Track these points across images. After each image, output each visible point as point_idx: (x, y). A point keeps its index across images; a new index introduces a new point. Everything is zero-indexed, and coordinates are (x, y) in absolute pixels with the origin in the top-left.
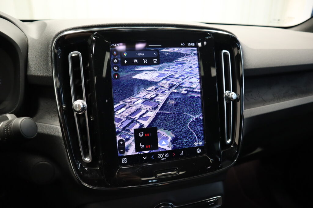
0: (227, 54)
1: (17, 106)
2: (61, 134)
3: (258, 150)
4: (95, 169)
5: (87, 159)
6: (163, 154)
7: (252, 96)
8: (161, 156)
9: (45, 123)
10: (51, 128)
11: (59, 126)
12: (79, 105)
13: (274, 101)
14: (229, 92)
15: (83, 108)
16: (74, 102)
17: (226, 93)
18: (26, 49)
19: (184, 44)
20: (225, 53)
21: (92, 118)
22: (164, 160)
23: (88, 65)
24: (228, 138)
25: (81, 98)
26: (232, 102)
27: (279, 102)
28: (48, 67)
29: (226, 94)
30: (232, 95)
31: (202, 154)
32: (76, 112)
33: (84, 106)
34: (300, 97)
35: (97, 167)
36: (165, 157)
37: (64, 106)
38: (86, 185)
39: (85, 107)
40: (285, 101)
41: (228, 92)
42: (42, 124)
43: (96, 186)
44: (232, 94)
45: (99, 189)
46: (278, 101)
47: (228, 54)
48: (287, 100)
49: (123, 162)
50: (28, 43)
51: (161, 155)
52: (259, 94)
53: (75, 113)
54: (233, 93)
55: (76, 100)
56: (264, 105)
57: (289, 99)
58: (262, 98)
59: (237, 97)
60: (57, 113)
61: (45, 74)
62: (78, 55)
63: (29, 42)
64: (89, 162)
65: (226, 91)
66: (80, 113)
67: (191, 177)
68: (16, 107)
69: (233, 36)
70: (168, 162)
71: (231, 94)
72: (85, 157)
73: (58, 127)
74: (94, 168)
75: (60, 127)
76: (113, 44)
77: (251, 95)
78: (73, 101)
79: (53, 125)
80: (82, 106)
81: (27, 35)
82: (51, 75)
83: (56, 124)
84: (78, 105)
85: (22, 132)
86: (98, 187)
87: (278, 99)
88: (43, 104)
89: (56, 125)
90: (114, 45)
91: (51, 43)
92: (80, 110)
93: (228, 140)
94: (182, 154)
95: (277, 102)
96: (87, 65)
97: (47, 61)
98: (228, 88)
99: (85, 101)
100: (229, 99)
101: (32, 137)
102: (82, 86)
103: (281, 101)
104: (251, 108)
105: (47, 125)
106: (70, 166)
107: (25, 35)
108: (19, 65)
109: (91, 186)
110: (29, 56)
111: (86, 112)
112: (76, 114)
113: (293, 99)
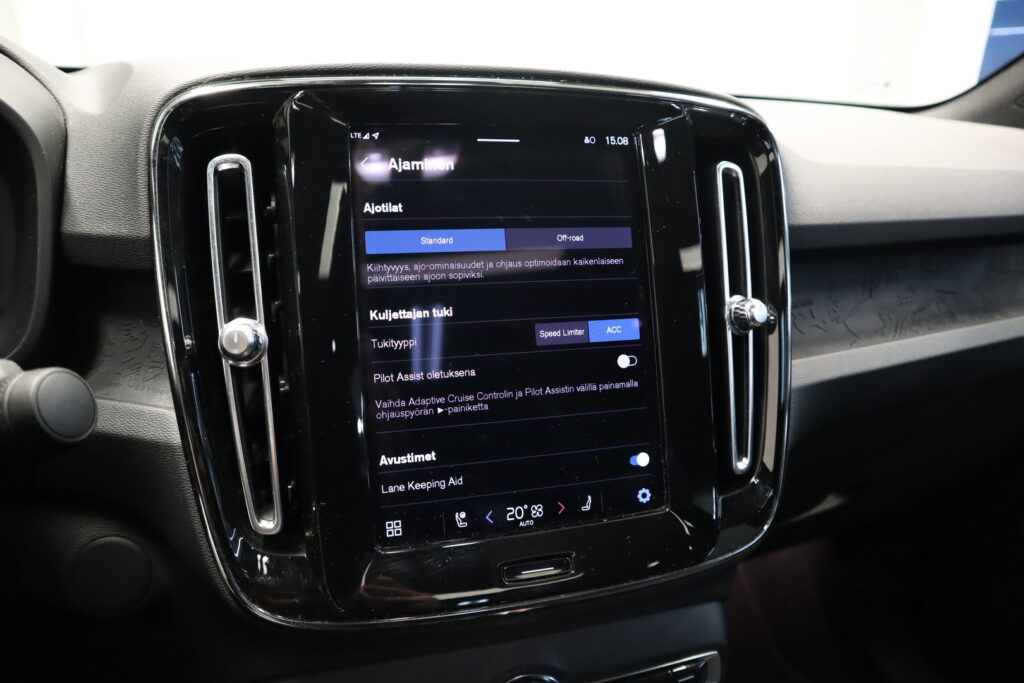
0: (734, 175)
1: (24, 339)
2: (174, 436)
3: (831, 502)
4: (293, 558)
5: (268, 525)
6: (526, 507)
7: (814, 317)
8: (519, 515)
9: (120, 401)
10: (140, 415)
11: (168, 408)
12: (241, 336)
13: (883, 335)
14: (743, 301)
15: (255, 347)
16: (224, 325)
17: (731, 303)
18: (61, 146)
19: (593, 140)
20: (727, 173)
21: (284, 386)
22: (529, 527)
23: (273, 204)
24: (742, 453)
25: (250, 313)
26: (751, 333)
27: (900, 338)
28: (136, 206)
29: (733, 307)
30: (752, 310)
31: (657, 507)
32: (231, 362)
33: (257, 337)
34: (963, 324)
35: (300, 551)
36: (530, 518)
37: (188, 341)
38: (260, 612)
39: (261, 341)
40: (917, 333)
41: (738, 298)
42: (110, 402)
43: (295, 618)
44: (753, 307)
45: (306, 627)
46: (897, 335)
47: (737, 173)
48: (925, 333)
49: (390, 533)
50: (66, 129)
51: (519, 511)
52: (834, 311)
53: (226, 364)
54: (757, 303)
55: (229, 318)
56: (851, 346)
57: (931, 330)
58: (846, 325)
59: (768, 318)
60: (165, 363)
61: (123, 231)
62: (241, 165)
63: (70, 125)
64: (274, 532)
65: (732, 294)
66: (244, 364)
67: (620, 586)
68: (21, 343)
69: (754, 115)
70: (540, 532)
71: (748, 306)
72: (260, 515)
73: (166, 412)
74: (290, 556)
75: (172, 414)
76: (359, 135)
77: (812, 314)
78: (221, 323)
79: (148, 405)
80: (251, 339)
81: (63, 102)
82: (145, 232)
83: (160, 403)
84: (239, 336)
85: (40, 420)
86: (303, 618)
87: (896, 327)
88: (115, 336)
89: (160, 407)
90: (363, 135)
91: (147, 123)
92: (246, 354)
93: (740, 459)
94: (587, 508)
95: (894, 337)
96: (270, 205)
97: (134, 185)
98: (737, 288)
99: (260, 322)
100: (742, 323)
101: (75, 437)
102: (251, 273)
103: (905, 336)
104: (812, 355)
105: (128, 405)
106: (205, 547)
107: (57, 101)
108: (35, 199)
109: (280, 617)
110: (71, 171)
111: (265, 360)
112: (231, 366)
113: (944, 329)
